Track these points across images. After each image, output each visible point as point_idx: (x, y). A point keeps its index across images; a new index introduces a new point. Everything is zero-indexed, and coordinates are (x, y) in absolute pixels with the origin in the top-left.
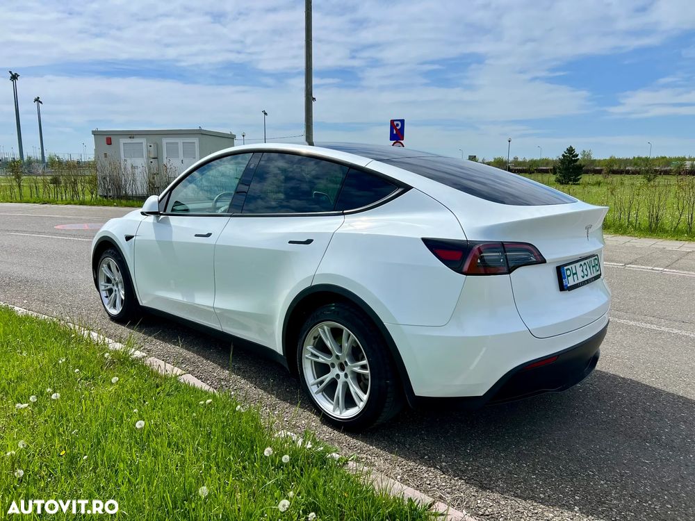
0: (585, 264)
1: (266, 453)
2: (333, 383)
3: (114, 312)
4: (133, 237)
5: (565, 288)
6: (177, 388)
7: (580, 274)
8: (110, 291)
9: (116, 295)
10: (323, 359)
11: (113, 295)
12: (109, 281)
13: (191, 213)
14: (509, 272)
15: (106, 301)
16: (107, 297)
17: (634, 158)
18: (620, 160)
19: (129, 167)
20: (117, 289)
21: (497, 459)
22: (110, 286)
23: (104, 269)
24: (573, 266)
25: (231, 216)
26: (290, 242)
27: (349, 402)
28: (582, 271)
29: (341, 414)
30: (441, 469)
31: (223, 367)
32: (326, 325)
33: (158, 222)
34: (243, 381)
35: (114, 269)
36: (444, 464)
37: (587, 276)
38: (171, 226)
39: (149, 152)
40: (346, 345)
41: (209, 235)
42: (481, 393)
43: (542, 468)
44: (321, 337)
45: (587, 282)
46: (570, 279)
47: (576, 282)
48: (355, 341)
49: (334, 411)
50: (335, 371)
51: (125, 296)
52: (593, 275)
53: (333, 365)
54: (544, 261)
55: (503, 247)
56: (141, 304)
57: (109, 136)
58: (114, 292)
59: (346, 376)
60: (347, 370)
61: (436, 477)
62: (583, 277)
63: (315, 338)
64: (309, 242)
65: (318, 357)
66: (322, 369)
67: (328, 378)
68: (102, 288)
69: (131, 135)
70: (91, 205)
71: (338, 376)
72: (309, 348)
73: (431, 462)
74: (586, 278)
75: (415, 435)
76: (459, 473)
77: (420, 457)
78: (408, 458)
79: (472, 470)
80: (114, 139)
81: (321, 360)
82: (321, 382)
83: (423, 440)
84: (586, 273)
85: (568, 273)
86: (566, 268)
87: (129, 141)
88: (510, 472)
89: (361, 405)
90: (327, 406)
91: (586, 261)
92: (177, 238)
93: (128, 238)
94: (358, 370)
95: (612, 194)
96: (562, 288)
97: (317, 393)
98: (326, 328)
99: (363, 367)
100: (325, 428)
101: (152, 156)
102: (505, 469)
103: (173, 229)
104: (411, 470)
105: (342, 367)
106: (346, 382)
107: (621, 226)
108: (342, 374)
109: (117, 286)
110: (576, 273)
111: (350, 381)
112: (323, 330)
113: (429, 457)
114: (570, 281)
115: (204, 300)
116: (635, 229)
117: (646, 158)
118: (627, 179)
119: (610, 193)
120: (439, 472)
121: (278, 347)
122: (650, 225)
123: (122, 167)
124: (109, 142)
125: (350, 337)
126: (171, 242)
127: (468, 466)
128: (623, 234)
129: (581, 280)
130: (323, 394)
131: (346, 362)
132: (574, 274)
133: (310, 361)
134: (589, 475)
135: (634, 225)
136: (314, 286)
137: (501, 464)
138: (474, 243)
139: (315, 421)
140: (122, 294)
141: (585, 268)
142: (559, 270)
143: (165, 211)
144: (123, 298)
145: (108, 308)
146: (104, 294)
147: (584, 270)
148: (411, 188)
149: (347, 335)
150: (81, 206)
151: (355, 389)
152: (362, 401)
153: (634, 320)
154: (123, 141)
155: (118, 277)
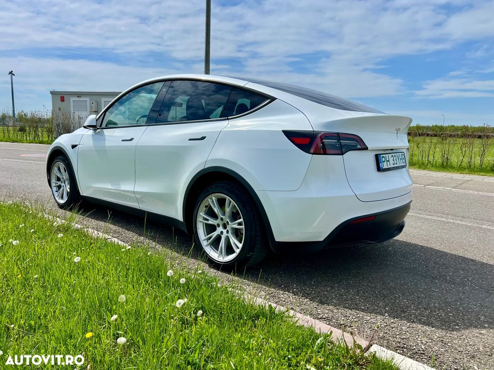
0: (395, 156)
1: (168, 274)
2: (218, 238)
3: (62, 202)
4: (77, 145)
5: (381, 169)
6: (106, 244)
7: (392, 162)
8: (59, 187)
9: (63, 190)
10: (212, 221)
11: (61, 189)
12: (58, 179)
13: (119, 126)
14: (342, 154)
15: (56, 194)
16: (57, 191)
17: (433, 126)
18: (424, 127)
19: (77, 118)
20: (64, 185)
21: (332, 287)
22: (59, 183)
23: (55, 171)
24: (387, 155)
25: (148, 126)
26: (190, 140)
27: (229, 250)
28: (393, 160)
29: (223, 259)
30: (293, 293)
31: (140, 235)
32: (214, 196)
33: (95, 133)
34: (154, 243)
35: (62, 170)
36: (295, 290)
37: (396, 164)
38: (104, 135)
39: (91, 107)
40: (228, 210)
41: (132, 139)
42: (322, 239)
43: (364, 293)
44: (210, 206)
45: (397, 168)
46: (385, 164)
47: (389, 167)
48: (235, 206)
49: (218, 257)
50: (220, 229)
51: (70, 189)
52: (401, 165)
53: (219, 225)
54: (366, 149)
55: (338, 136)
56: (81, 194)
57: (62, 95)
58: (62, 188)
59: (228, 232)
60: (229, 228)
61: (289, 297)
62: (394, 164)
63: (206, 207)
64: (203, 138)
65: (208, 220)
66: (210, 229)
67: (215, 234)
68: (53, 185)
69: (79, 95)
70: (48, 144)
71: (222, 233)
72: (201, 214)
73: (286, 288)
74: (395, 165)
75: (275, 274)
76: (306, 295)
77: (278, 286)
78: (270, 286)
79: (314, 294)
80: (66, 98)
81: (210, 222)
82: (210, 238)
83: (281, 277)
84: (396, 162)
85: (384, 159)
86: (381, 156)
87: (77, 99)
88: (341, 295)
89: (238, 251)
90: (214, 255)
91: (395, 154)
92: (108, 143)
93: (74, 147)
94: (236, 226)
95: (417, 147)
96: (379, 169)
97: (206, 246)
98: (214, 198)
99: (240, 224)
100: (212, 270)
101: (93, 110)
102: (338, 293)
103: (106, 137)
104: (272, 293)
105: (225, 227)
106: (228, 237)
107: (423, 164)
108: (225, 231)
109: (65, 183)
110: (389, 161)
111: (230, 235)
112: (212, 200)
113: (285, 286)
114: (385, 166)
115: (127, 187)
116: (433, 166)
117: (441, 126)
118: (428, 139)
119: (416, 147)
120: (291, 294)
121: (180, 217)
122: (443, 164)
123: (72, 118)
124: (62, 99)
125: (231, 203)
126: (105, 146)
127: (312, 291)
128: (424, 169)
129: (392, 166)
130: (211, 247)
131: (228, 222)
132: (387, 161)
133: (202, 224)
134: (396, 297)
135: (432, 163)
136: (206, 169)
137: (335, 290)
138: (318, 133)
139: (205, 266)
140: (67, 188)
141: (395, 158)
142: (377, 156)
143: (101, 126)
144: (69, 191)
145: (57, 199)
146: (55, 189)
147: (395, 160)
148: (276, 99)
149: (229, 202)
150: (40, 144)
151: (233, 240)
152: (238, 248)
153: (430, 215)
154: (72, 99)
155: (65, 176)
